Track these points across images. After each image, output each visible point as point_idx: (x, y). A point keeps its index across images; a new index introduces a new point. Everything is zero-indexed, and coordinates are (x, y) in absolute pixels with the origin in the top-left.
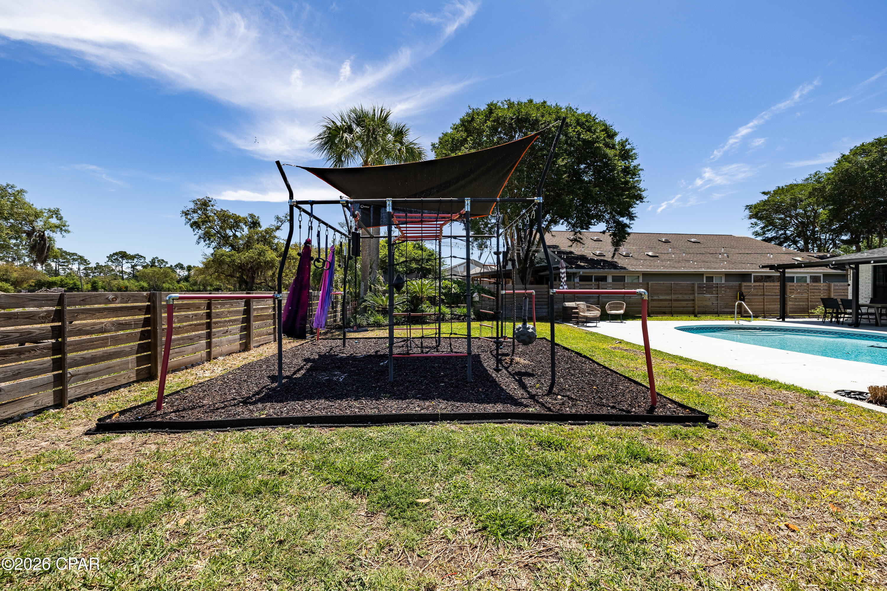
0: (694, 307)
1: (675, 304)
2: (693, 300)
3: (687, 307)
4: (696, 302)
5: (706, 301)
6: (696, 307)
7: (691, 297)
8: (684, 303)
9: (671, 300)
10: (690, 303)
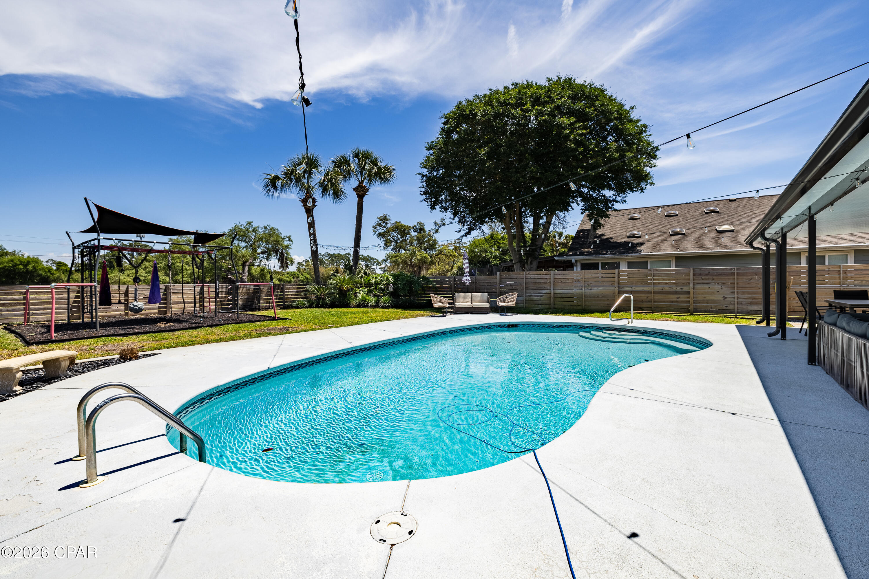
0: (689, 302)
1: (658, 297)
2: (689, 293)
3: (677, 302)
4: (692, 295)
5: (711, 293)
6: (692, 301)
7: (685, 288)
8: (673, 297)
9: (649, 292)
10: (683, 297)
